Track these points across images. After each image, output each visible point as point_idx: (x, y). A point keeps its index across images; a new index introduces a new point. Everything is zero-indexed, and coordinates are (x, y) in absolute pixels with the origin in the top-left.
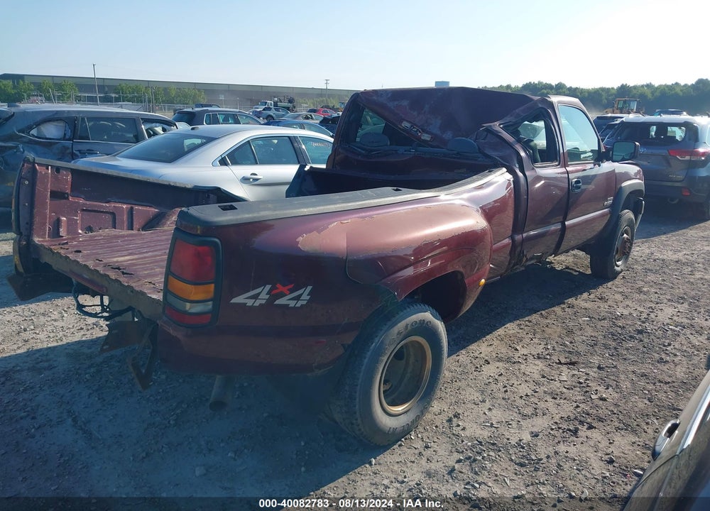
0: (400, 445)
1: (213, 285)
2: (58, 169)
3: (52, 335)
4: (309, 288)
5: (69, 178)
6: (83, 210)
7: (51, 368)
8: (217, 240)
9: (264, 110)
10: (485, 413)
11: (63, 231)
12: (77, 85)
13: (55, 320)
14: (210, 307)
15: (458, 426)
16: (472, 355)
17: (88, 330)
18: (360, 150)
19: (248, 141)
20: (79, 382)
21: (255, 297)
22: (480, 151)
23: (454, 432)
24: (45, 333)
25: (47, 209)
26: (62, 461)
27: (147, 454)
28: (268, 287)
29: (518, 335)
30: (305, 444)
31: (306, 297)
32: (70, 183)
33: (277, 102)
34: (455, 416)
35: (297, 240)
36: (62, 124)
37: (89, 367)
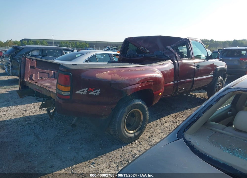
0: (132, 143)
1: (70, 87)
2: (32, 60)
3: (31, 112)
4: (99, 90)
5: (36, 62)
6: (40, 72)
7: (29, 120)
8: (71, 74)
9: (108, 49)
10: (161, 136)
11: (33, 78)
12: (48, 42)
13: (32, 108)
14: (70, 94)
15: (152, 139)
16: (161, 120)
17: (42, 111)
18: (127, 56)
19: (95, 55)
20: (37, 124)
21: (83, 91)
22: (164, 55)
23: (150, 140)
24: (29, 111)
25: (29, 71)
26: (29, 144)
27: (54, 143)
28: (87, 89)
29: (178, 115)
30: (103, 142)
31: (98, 92)
32: (36, 64)
33: (112, 47)
34: (151, 136)
35: (96, 75)
36: (38, 51)
37: (41, 121)
